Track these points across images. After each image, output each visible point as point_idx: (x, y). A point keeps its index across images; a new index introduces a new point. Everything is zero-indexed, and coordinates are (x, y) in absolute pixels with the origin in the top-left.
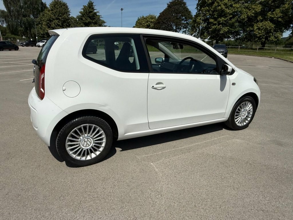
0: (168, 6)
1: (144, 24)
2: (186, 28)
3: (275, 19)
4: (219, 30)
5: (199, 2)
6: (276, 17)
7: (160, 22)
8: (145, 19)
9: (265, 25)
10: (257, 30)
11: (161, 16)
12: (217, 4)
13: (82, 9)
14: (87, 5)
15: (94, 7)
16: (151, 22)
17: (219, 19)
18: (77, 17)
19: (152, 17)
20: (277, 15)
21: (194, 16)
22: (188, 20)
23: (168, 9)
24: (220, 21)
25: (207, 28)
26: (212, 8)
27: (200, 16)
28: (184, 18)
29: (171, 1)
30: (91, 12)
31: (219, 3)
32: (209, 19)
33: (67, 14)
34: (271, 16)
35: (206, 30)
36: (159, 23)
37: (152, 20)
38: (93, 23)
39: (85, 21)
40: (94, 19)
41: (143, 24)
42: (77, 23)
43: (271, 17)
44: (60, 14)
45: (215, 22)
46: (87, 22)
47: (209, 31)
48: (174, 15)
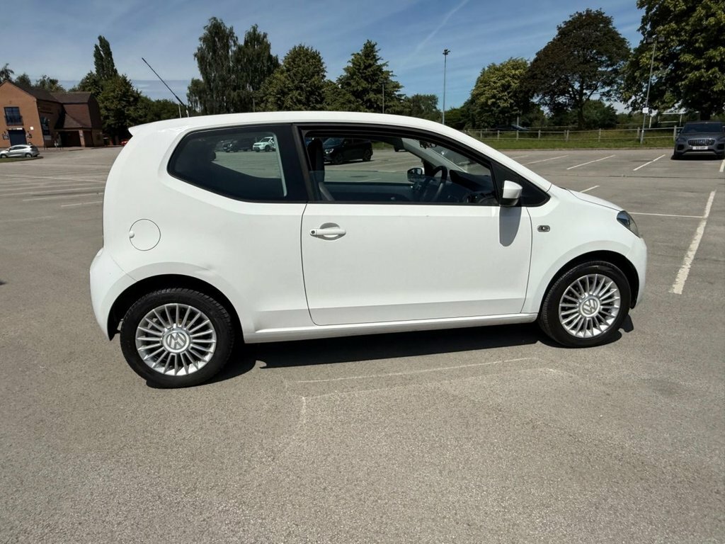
0: (559, 34)
1: (495, 83)
2: (610, 84)
4: (711, 82)
5: (647, 13)
7: (536, 74)
8: (498, 70)
11: (540, 59)
12: (704, 12)
13: (350, 61)
14: (360, 53)
15: (377, 54)
16: (513, 77)
17: (711, 52)
18: (340, 79)
19: (516, 65)
21: (635, 50)
22: (618, 62)
23: (559, 40)
24: (713, 57)
25: (672, 80)
26: (687, 24)
27: (651, 49)
28: (604, 58)
29: (568, 19)
30: (370, 65)
31: (710, 8)
32: (679, 54)
33: (318, 75)
35: (671, 86)
36: (533, 77)
37: (517, 72)
38: (374, 90)
39: (355, 89)
40: (377, 81)
41: (492, 84)
42: (338, 95)
44: (305, 78)
45: (698, 61)
46: (360, 89)
47: (678, 86)
48: (576, 53)
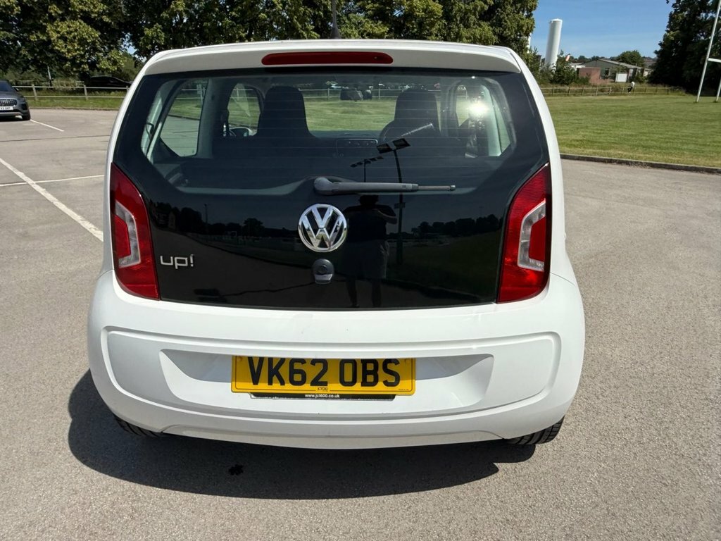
3: (95, 17)
6: (96, 13)
9: (76, 30)
10: (61, 42)
20: (95, 7)
34: (81, 7)
43: (82, 11)
